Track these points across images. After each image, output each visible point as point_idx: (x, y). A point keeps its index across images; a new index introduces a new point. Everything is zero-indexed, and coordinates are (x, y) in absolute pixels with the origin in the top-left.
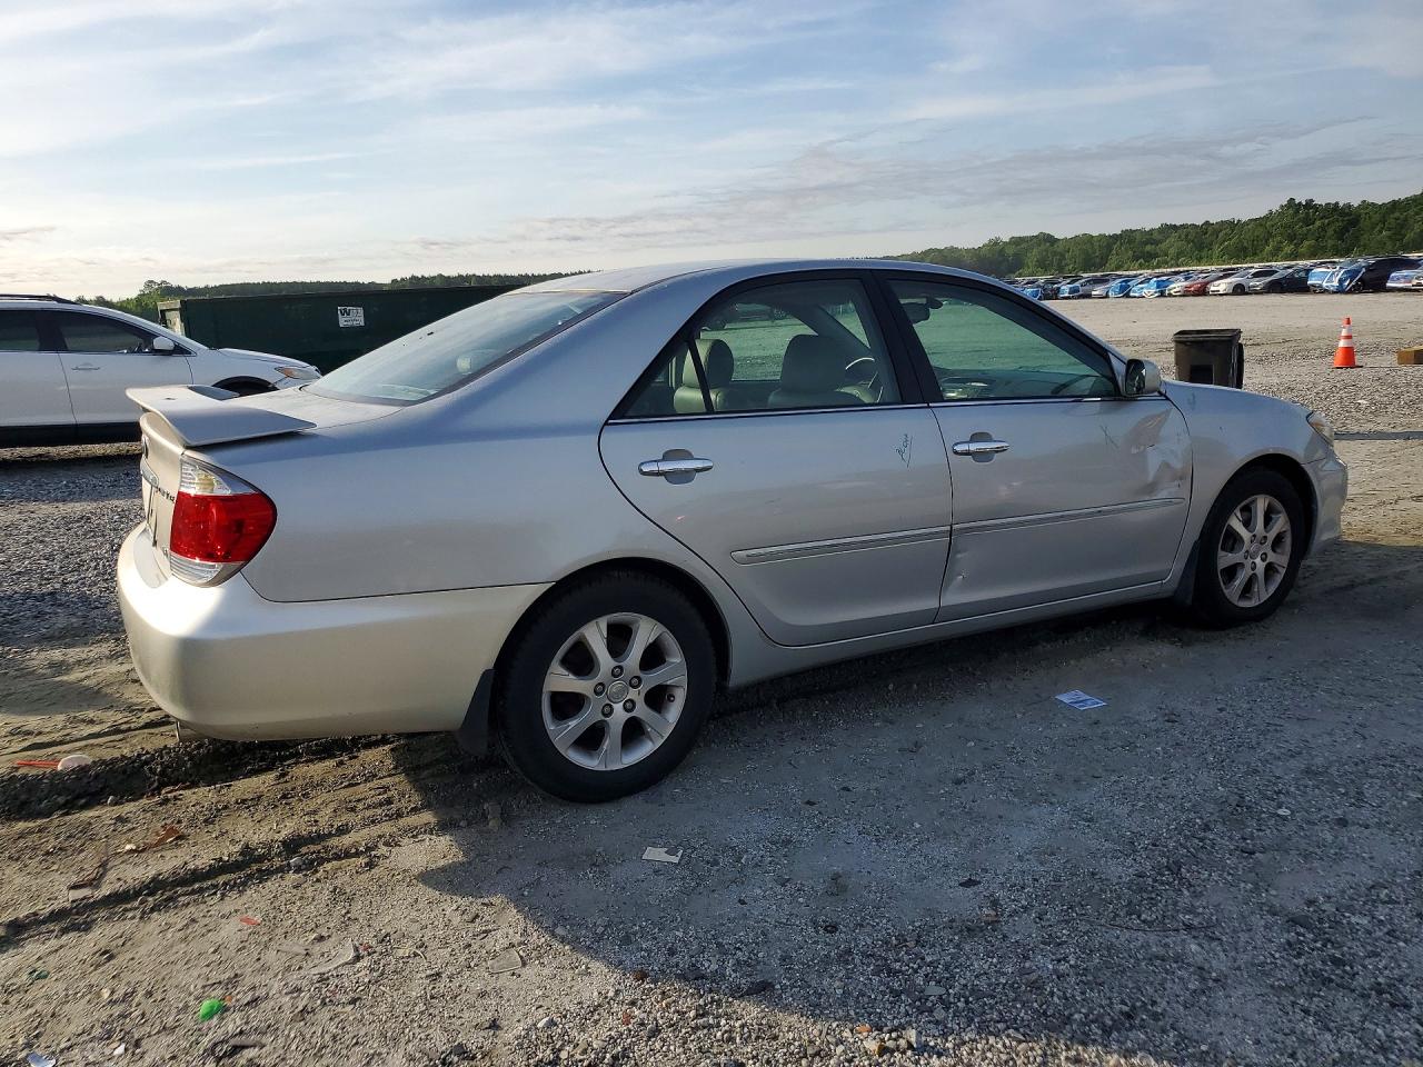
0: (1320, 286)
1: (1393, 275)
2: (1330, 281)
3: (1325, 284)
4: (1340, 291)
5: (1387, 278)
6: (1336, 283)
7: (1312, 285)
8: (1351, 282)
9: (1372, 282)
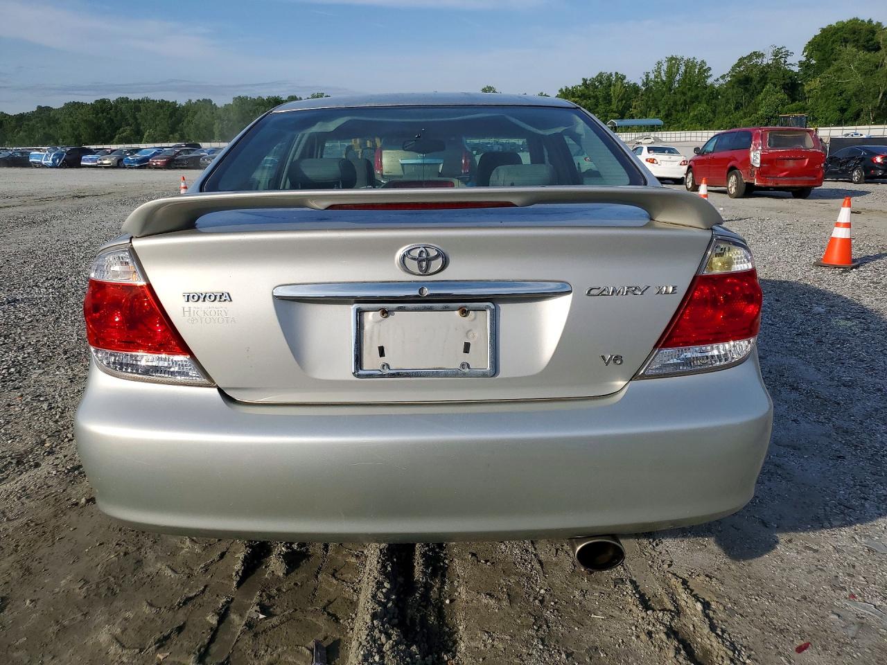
0: (40, 163)
1: (83, 157)
2: (46, 159)
3: (43, 162)
4: (54, 166)
5: (80, 160)
6: (51, 162)
7: (33, 162)
8: (59, 161)
9: (72, 161)
